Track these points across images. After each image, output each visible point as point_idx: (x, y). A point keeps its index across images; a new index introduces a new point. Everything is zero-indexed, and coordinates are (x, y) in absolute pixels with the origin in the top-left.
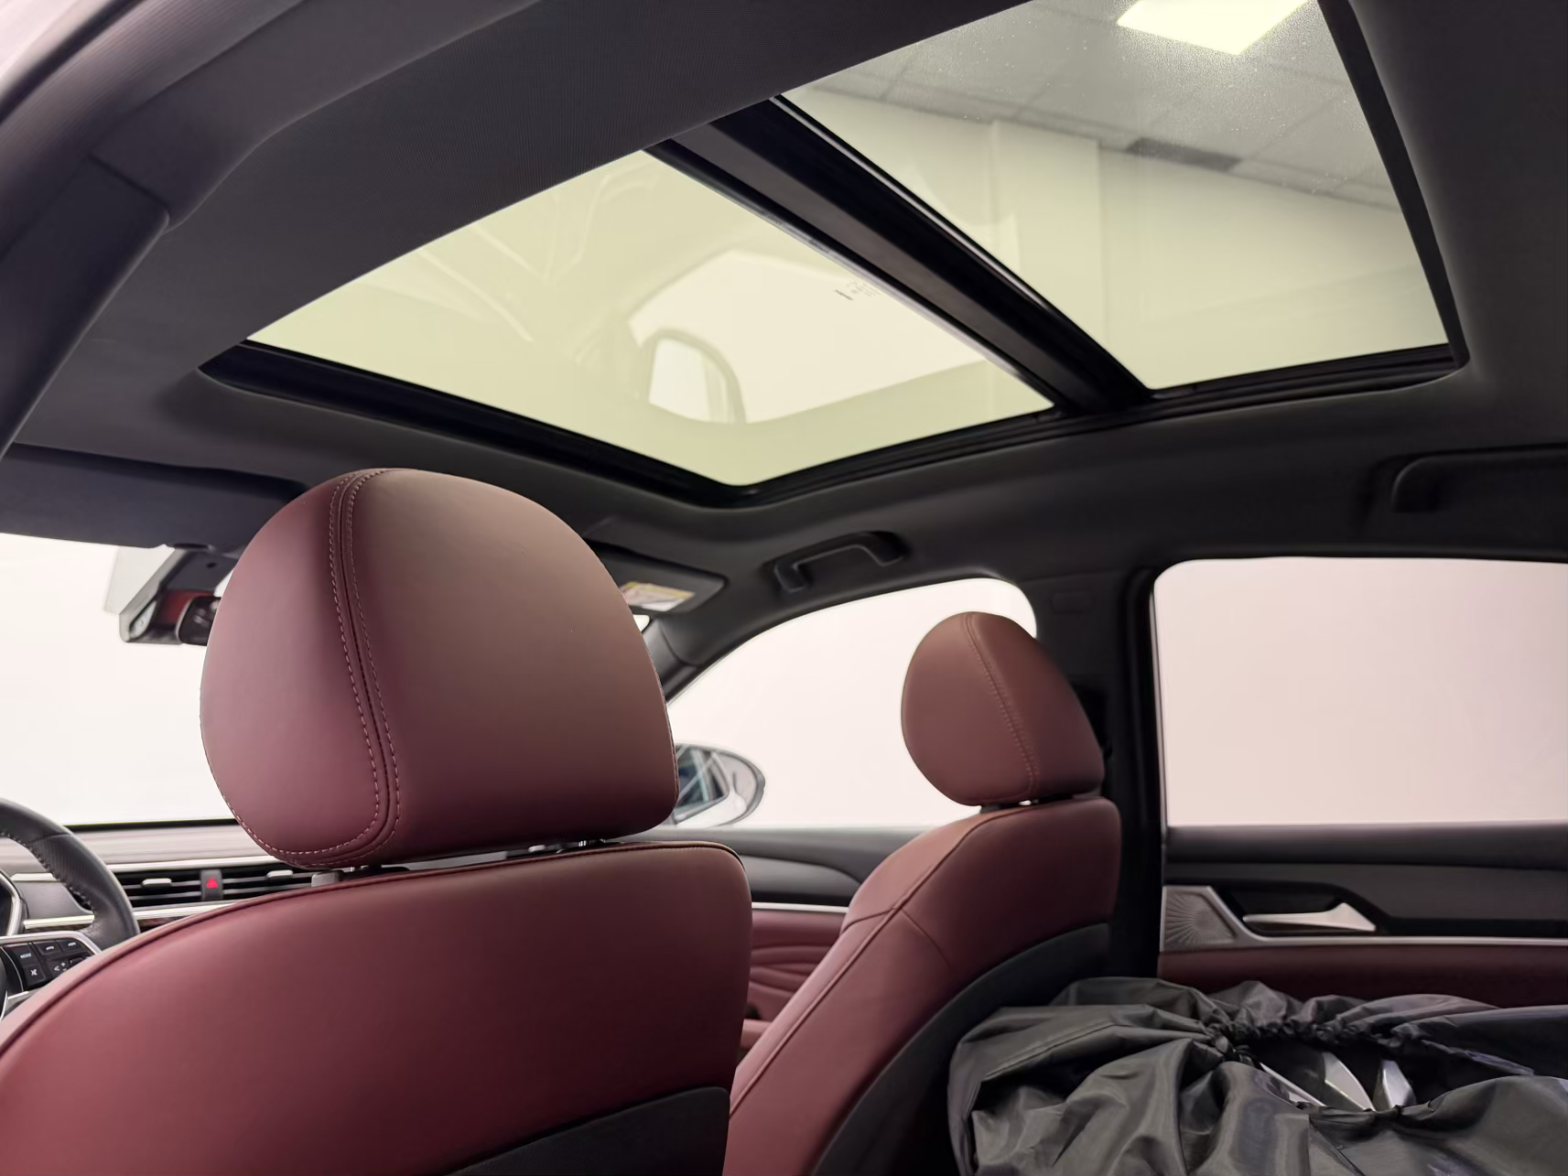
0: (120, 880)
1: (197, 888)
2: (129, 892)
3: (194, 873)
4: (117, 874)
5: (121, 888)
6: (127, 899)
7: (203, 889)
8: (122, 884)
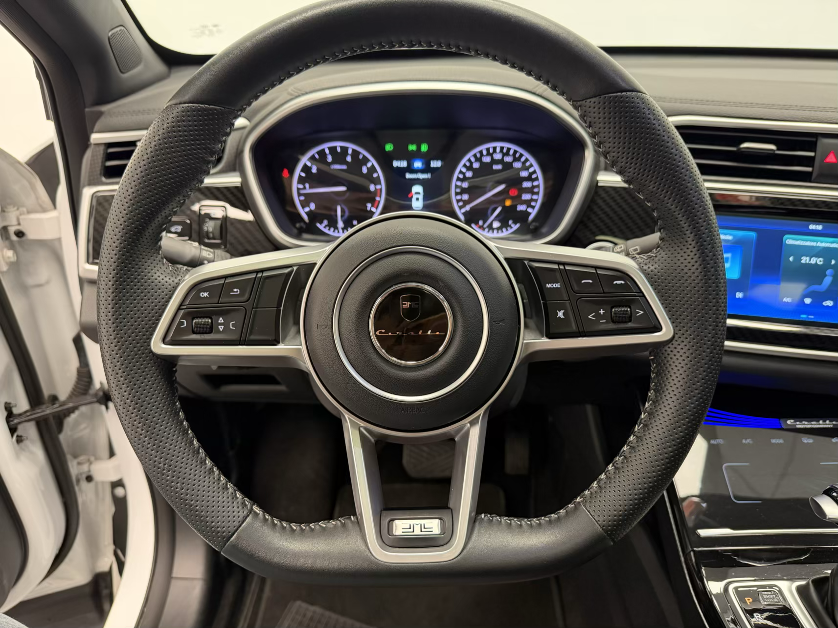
0: (681, 134)
1: (809, 161)
2: (695, 153)
3: (809, 140)
4: (678, 128)
5: (685, 147)
6: (693, 162)
7: (817, 163)
8: (686, 142)
